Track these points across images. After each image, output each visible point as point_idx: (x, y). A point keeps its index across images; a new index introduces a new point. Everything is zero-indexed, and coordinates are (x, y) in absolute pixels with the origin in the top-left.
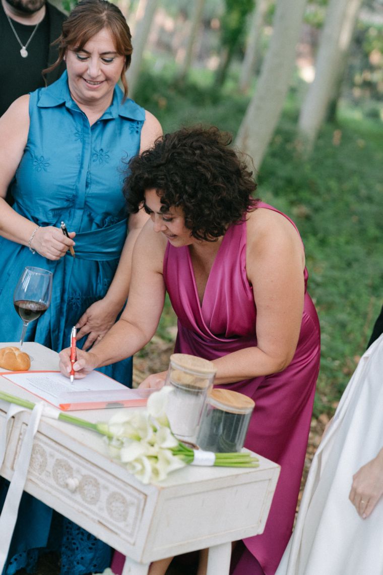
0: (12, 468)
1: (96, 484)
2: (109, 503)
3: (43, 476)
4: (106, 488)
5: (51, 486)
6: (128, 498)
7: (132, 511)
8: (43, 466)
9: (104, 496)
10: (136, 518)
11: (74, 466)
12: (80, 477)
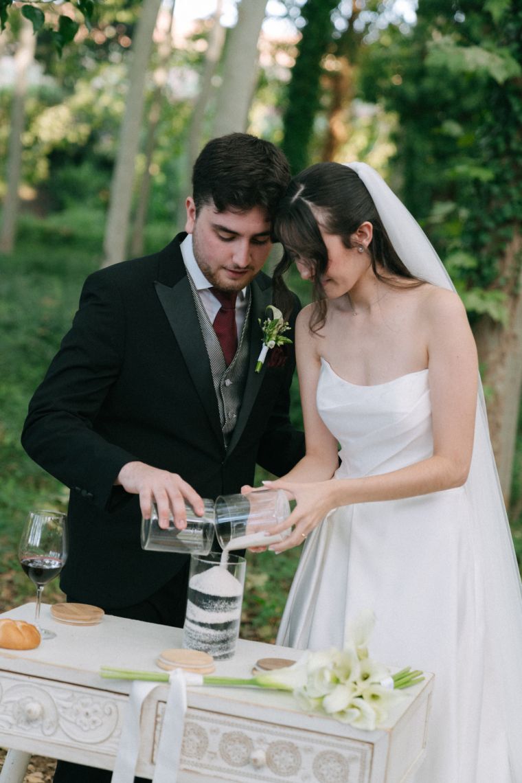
0: (152, 762)
1: (293, 749)
2: (316, 767)
3: (205, 760)
4: (309, 750)
5: (220, 769)
6: (346, 754)
7: (355, 768)
8: (201, 749)
9: (307, 761)
10: (362, 774)
11: (254, 735)
12: (265, 747)
